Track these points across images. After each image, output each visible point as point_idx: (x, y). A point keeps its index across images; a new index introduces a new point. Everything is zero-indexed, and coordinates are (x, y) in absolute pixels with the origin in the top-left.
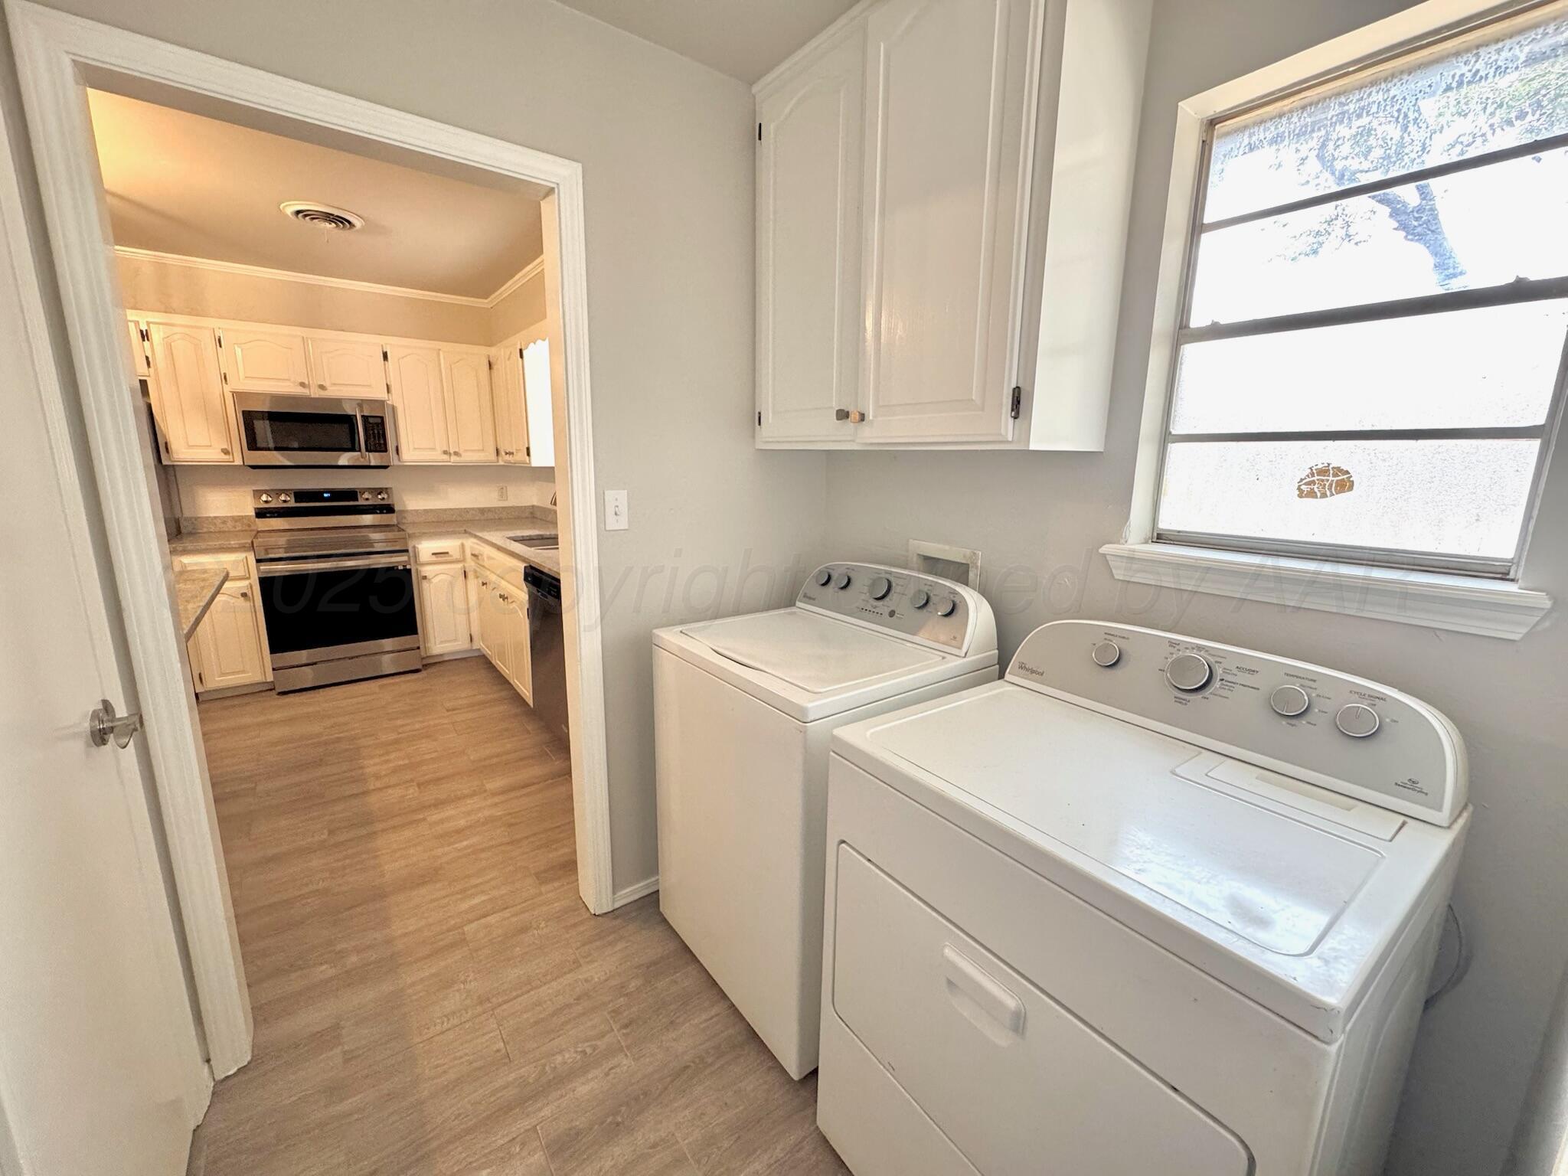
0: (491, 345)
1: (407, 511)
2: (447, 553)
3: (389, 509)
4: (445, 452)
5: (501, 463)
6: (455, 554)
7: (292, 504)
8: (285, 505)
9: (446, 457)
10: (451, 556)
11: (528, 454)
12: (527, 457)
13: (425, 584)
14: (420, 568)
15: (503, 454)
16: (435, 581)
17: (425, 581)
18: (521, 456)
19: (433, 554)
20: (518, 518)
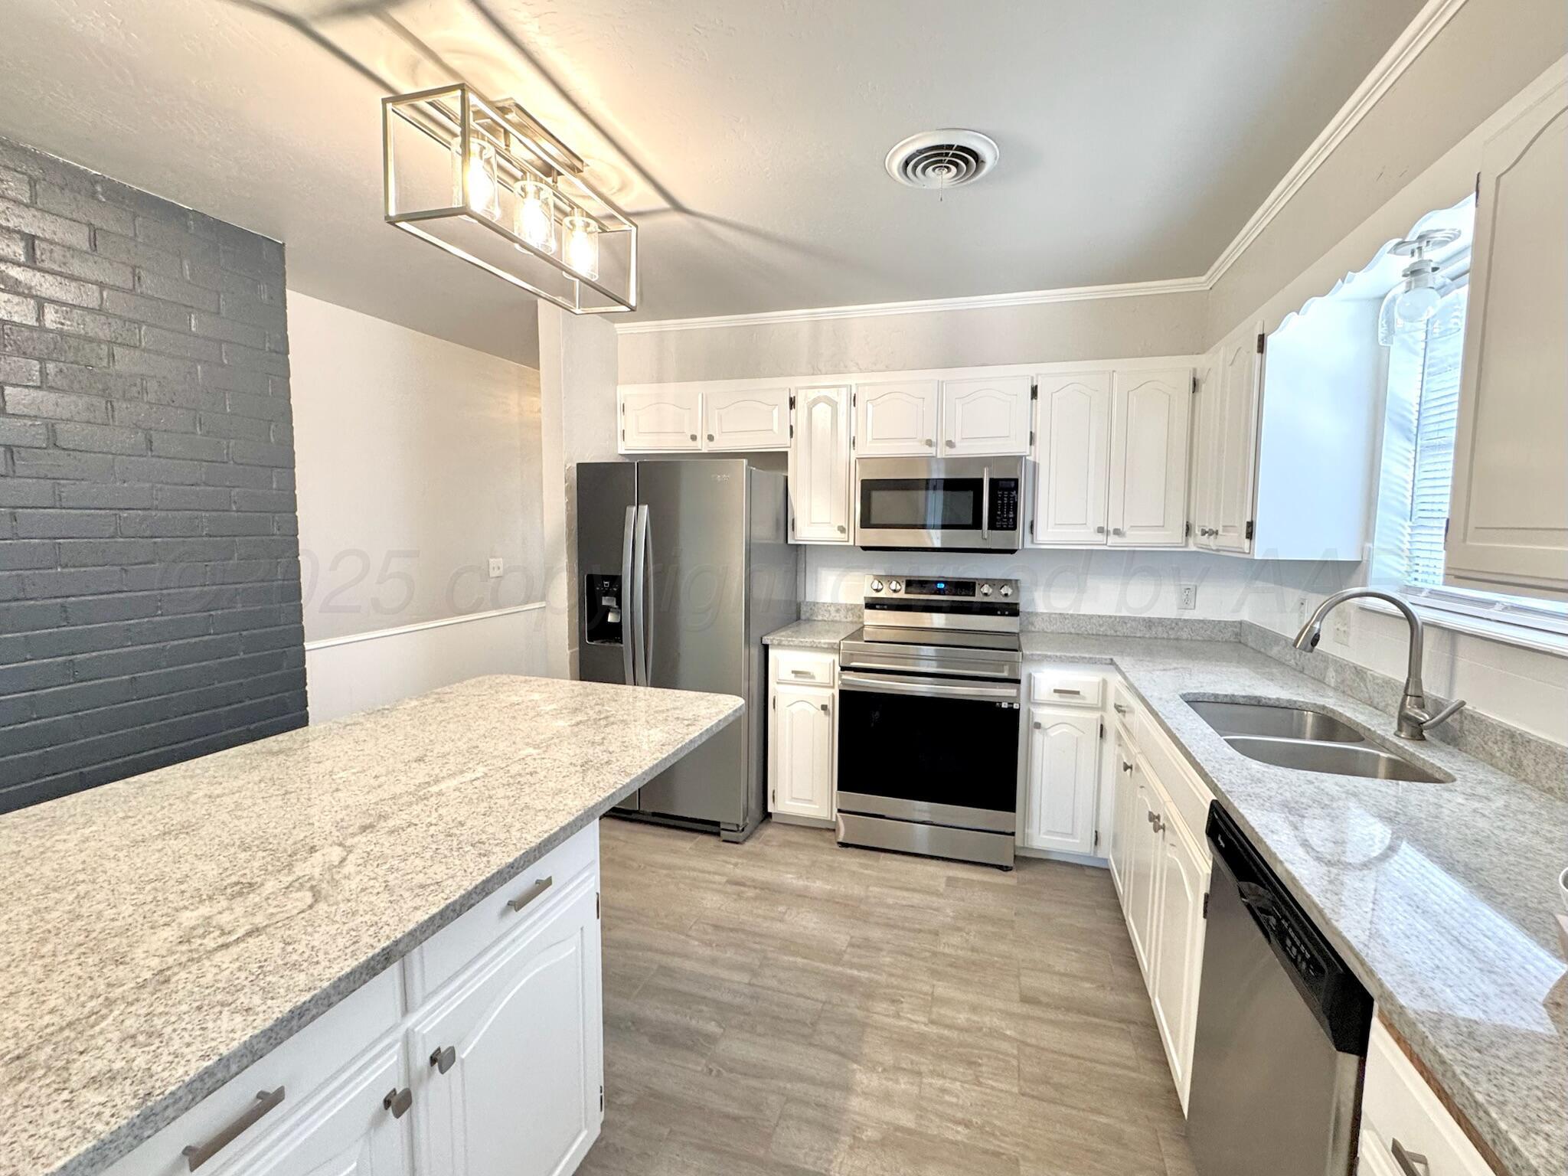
0: (1202, 351)
1: (1037, 614)
2: (1077, 693)
3: (1011, 610)
4: (1100, 530)
5: (1192, 548)
6: (1091, 696)
7: (902, 595)
8: (895, 596)
9: (1101, 538)
10: (1084, 698)
11: (1250, 535)
12: (1247, 541)
13: (1038, 735)
14: (1032, 709)
15: (1198, 532)
16: (1053, 733)
17: (1037, 731)
18: (1234, 539)
19: (1056, 691)
20: (1211, 641)
